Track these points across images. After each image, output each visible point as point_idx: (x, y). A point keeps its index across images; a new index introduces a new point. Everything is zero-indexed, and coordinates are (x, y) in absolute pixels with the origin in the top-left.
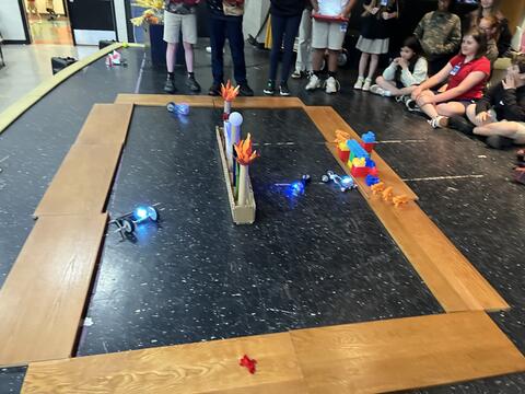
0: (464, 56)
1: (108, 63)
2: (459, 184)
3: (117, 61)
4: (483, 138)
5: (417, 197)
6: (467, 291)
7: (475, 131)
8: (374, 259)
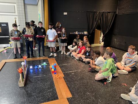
0: (80, 46)
1: (3, 53)
2: (75, 72)
3: (6, 52)
4: (84, 62)
5: (64, 76)
6: (65, 95)
7: (83, 61)
8: (49, 91)
